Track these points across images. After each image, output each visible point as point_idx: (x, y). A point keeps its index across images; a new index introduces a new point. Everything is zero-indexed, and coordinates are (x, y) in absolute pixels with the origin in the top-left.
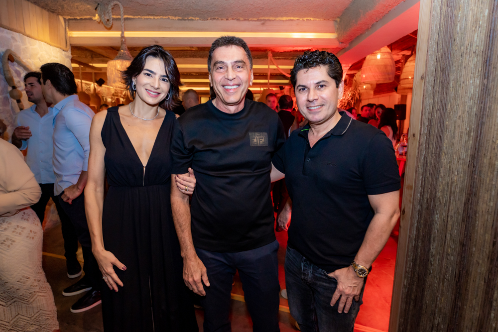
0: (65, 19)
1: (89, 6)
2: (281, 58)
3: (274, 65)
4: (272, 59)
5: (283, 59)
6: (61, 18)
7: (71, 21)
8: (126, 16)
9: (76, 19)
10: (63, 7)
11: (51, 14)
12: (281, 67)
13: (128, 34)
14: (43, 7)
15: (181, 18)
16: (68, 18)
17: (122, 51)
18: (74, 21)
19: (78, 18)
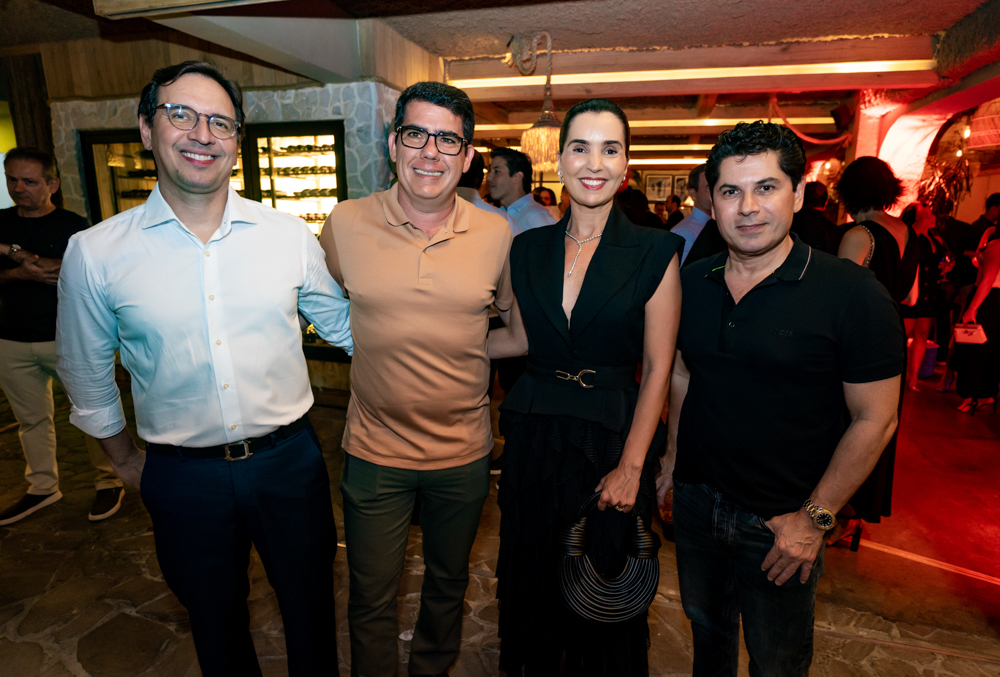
0: (445, 61)
1: (496, 42)
2: (790, 103)
3: (778, 117)
4: (777, 108)
5: (793, 105)
6: (441, 60)
7: (453, 64)
8: (539, 52)
9: (464, 60)
10: (455, 45)
11: (432, 55)
12: (792, 121)
13: (556, 80)
14: (426, 48)
15: (635, 49)
16: (449, 59)
17: (547, 112)
18: (457, 63)
19: (467, 58)
